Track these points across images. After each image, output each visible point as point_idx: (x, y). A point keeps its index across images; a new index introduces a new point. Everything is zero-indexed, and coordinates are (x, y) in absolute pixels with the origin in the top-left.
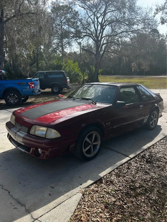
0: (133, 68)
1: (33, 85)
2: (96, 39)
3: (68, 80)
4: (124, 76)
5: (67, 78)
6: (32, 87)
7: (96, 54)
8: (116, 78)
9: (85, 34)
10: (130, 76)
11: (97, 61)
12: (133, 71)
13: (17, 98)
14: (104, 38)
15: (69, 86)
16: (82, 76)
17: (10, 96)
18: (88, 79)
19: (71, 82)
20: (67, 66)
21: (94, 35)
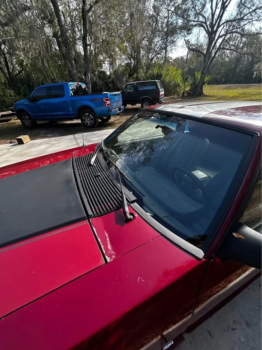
0: (255, 73)
1: (109, 102)
2: (210, 30)
3: (162, 93)
4: (237, 85)
5: (160, 90)
6: (108, 105)
7: (206, 55)
8: (226, 88)
9: (196, 23)
10: (246, 85)
11: (206, 64)
12: (254, 77)
13: (92, 119)
14: (222, 26)
15: (161, 101)
16: (183, 87)
17: (85, 116)
18: (189, 90)
19: (165, 95)
20: (168, 75)
21: (208, 23)
